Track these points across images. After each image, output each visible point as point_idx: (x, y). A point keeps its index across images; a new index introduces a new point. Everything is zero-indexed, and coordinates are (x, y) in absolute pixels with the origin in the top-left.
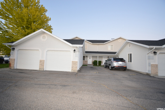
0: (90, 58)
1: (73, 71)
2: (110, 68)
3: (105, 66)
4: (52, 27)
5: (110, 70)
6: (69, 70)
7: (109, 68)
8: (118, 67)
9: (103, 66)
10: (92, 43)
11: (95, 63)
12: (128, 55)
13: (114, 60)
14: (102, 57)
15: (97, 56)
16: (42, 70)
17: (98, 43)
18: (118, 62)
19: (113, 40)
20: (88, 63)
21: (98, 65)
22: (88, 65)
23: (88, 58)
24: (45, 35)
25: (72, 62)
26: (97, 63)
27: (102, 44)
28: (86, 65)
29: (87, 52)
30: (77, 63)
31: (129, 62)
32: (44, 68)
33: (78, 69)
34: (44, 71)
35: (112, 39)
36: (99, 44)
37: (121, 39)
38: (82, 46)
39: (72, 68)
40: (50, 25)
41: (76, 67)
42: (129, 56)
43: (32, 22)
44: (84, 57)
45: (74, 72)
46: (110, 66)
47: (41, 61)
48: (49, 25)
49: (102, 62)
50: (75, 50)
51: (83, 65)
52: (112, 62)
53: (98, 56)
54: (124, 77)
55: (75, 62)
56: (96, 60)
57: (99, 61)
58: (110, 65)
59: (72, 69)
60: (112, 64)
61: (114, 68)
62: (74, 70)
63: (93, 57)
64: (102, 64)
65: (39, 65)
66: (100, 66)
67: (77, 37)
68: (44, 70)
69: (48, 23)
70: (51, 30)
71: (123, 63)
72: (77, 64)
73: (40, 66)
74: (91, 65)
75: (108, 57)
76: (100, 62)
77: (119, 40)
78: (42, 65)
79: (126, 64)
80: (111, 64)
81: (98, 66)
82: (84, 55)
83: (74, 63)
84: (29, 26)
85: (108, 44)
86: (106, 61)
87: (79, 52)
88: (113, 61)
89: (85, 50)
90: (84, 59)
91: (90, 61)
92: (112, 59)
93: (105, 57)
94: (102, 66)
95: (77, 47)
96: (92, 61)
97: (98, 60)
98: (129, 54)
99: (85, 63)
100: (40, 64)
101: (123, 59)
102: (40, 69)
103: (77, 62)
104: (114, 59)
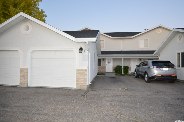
0: (109, 62)
1: (79, 88)
2: (146, 79)
3: (136, 75)
4: (44, 12)
5: (147, 82)
6: (72, 85)
7: (144, 79)
8: (162, 76)
9: (132, 74)
10: (112, 37)
11: (118, 70)
12: (177, 55)
13: (153, 65)
14: (129, 60)
15: (121, 59)
16: (25, 86)
17: (122, 37)
18: (161, 69)
19: (147, 30)
20: (107, 71)
21: (123, 73)
22: (106, 74)
23: (107, 63)
24: (28, 24)
25: (77, 70)
26: (122, 70)
27: (129, 39)
28: (104, 74)
29: (104, 53)
30: (86, 73)
31: (179, 66)
32: (28, 82)
33: (89, 82)
34: (28, 88)
35: (145, 29)
36: (125, 39)
37: (160, 29)
38: (94, 39)
39: (77, 81)
40: (42, 10)
41: (85, 81)
42: (179, 56)
43: (11, 6)
44: (99, 60)
45: (81, 88)
46: (146, 76)
47: (22, 70)
48: (40, 10)
49: (129, 69)
50: (81, 49)
51: (98, 74)
52: (149, 68)
53: (123, 58)
54: (179, 99)
55: (82, 70)
56: (120, 65)
57: (124, 67)
58: (146, 73)
59: (77, 84)
60: (150, 71)
61: (153, 79)
62: (81, 86)
63: (114, 60)
64: (130, 72)
65: (19, 77)
66: (127, 75)
67: (87, 29)
68: (29, 86)
69: (38, 7)
70: (44, 18)
71: (170, 69)
72: (86, 75)
73: (20, 79)
74: (111, 73)
75: (140, 59)
76: (127, 69)
77: (157, 30)
78: (24, 77)
79: (176, 71)
80: (148, 72)
81: (123, 75)
82: (100, 58)
83: (81, 72)
84: (6, 12)
85: (139, 39)
86: (138, 66)
87: (89, 52)
88: (153, 67)
89: (100, 49)
90: (99, 64)
91: (109, 67)
92: (150, 62)
93: (134, 60)
94: (130, 75)
95: (85, 42)
96: (113, 67)
97: (123, 64)
98: (179, 54)
99: (102, 71)
100: (21, 76)
101: (169, 62)
102: (21, 83)
103: (86, 70)
104: (153, 62)
